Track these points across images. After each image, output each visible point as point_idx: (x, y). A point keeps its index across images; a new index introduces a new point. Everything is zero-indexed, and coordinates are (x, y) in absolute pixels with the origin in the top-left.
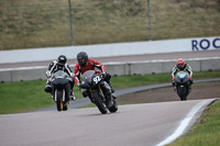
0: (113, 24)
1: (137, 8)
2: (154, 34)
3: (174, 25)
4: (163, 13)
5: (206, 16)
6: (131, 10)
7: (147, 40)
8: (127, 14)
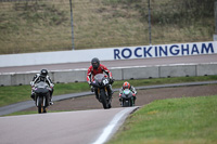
0: (37, 33)
1: (60, 17)
2: (77, 43)
3: (96, 34)
4: (86, 23)
5: (129, 25)
6: (54, 20)
7: (70, 49)
8: (50, 24)
